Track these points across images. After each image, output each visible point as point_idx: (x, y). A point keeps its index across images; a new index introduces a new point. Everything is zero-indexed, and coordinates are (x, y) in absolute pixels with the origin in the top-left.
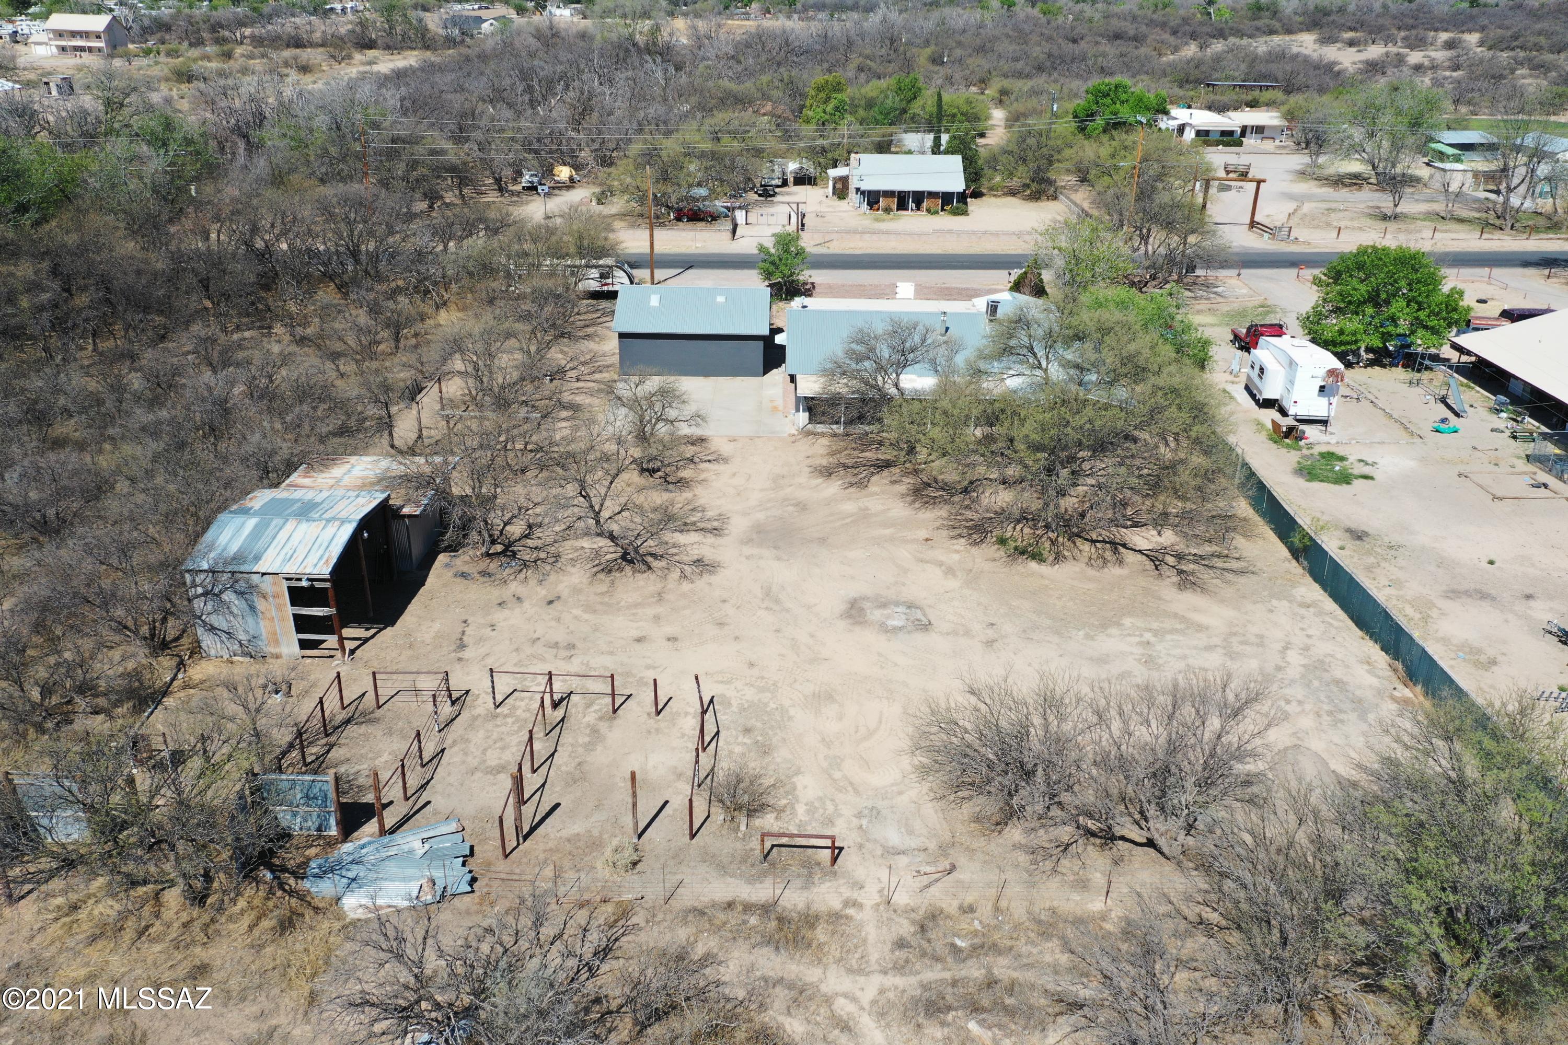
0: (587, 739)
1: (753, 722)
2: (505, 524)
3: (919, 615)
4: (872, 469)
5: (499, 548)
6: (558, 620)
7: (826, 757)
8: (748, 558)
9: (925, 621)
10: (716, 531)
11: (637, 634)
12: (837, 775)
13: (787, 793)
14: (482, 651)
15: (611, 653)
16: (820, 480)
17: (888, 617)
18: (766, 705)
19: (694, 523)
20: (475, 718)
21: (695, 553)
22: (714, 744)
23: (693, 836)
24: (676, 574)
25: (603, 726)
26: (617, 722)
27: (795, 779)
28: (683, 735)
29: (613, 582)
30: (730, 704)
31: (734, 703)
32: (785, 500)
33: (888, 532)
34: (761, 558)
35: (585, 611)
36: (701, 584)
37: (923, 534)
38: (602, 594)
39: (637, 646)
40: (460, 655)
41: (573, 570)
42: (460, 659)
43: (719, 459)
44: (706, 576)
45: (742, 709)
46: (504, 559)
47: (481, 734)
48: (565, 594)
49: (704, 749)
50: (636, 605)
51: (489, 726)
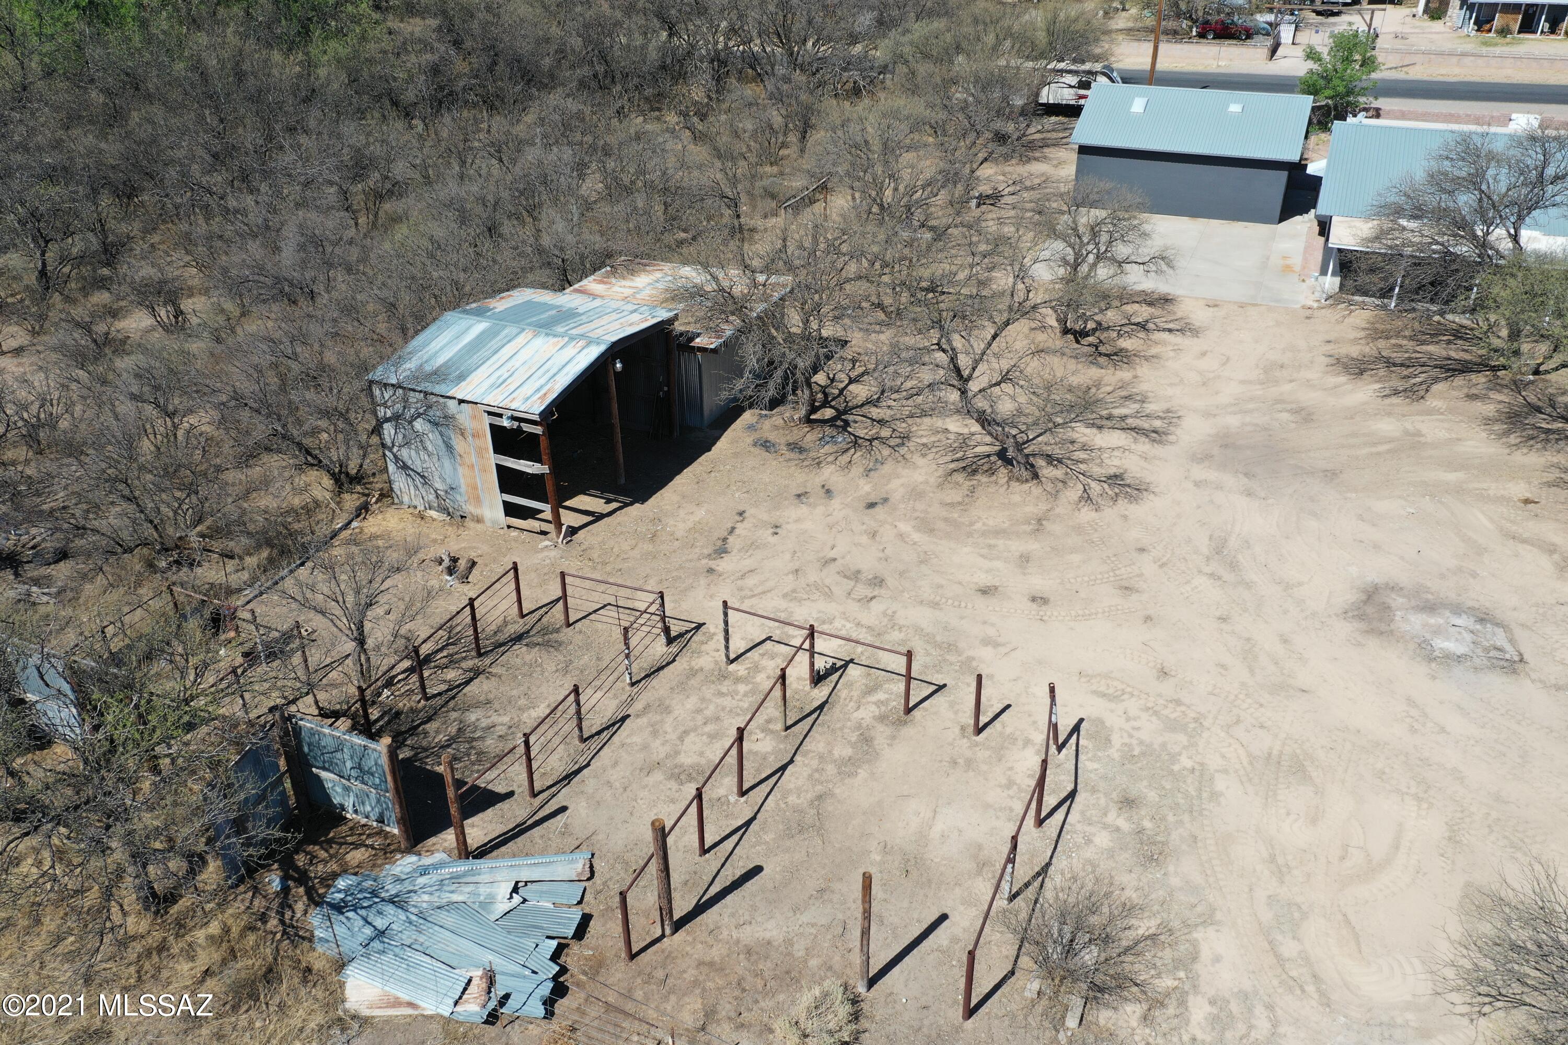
0: (848, 752)
1: (1141, 788)
2: (851, 381)
3: (1500, 639)
4: (1435, 372)
5: (828, 413)
6: (874, 535)
7: (1272, 899)
8: (1197, 484)
9: (1511, 653)
10: (1156, 435)
11: (984, 579)
12: (1289, 948)
13: (1178, 964)
14: (748, 563)
15: (935, 605)
16: (1343, 379)
17: (1437, 631)
18: (1174, 758)
19: (1123, 418)
20: (693, 673)
21: (1113, 464)
22: (1059, 815)
23: (970, 1012)
24: (1073, 493)
25: (881, 733)
26: (908, 731)
27: (1198, 935)
28: (1010, 784)
29: (973, 490)
30: (1108, 740)
31: (1117, 740)
32: (1278, 401)
33: (1452, 477)
34: (1219, 487)
35: (918, 529)
36: (1110, 514)
37: (1519, 490)
38: (952, 505)
39: (981, 602)
40: (712, 564)
41: (920, 461)
42: (711, 571)
43: (1186, 329)
44: (1122, 503)
45: (1129, 757)
46: (828, 430)
47: (692, 702)
48: (896, 497)
49: (1040, 822)
50: (998, 533)
51: (708, 691)
